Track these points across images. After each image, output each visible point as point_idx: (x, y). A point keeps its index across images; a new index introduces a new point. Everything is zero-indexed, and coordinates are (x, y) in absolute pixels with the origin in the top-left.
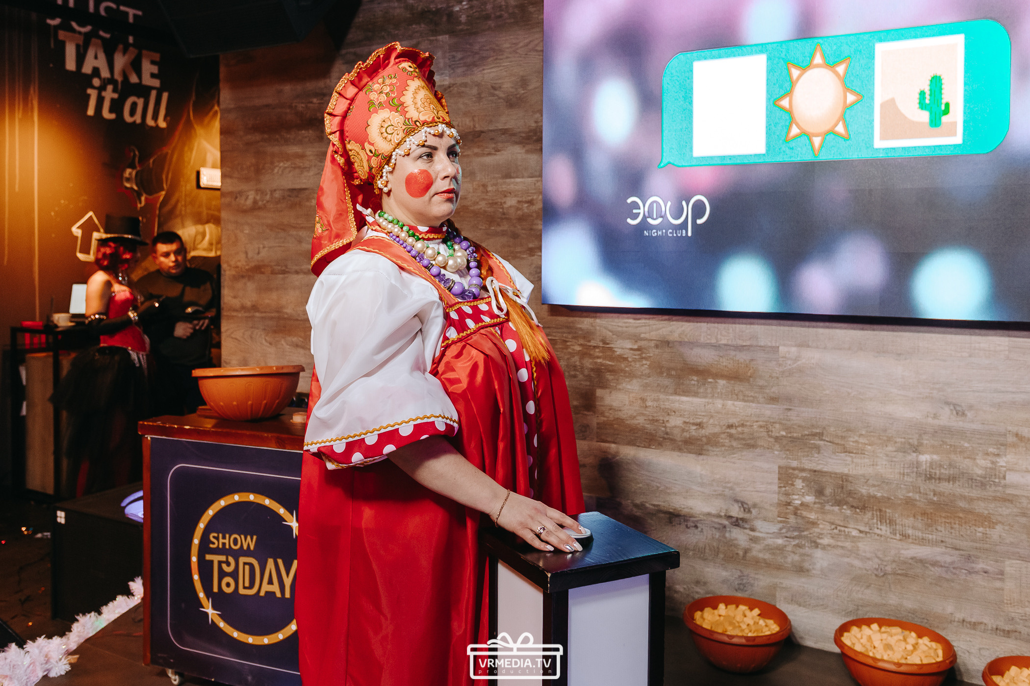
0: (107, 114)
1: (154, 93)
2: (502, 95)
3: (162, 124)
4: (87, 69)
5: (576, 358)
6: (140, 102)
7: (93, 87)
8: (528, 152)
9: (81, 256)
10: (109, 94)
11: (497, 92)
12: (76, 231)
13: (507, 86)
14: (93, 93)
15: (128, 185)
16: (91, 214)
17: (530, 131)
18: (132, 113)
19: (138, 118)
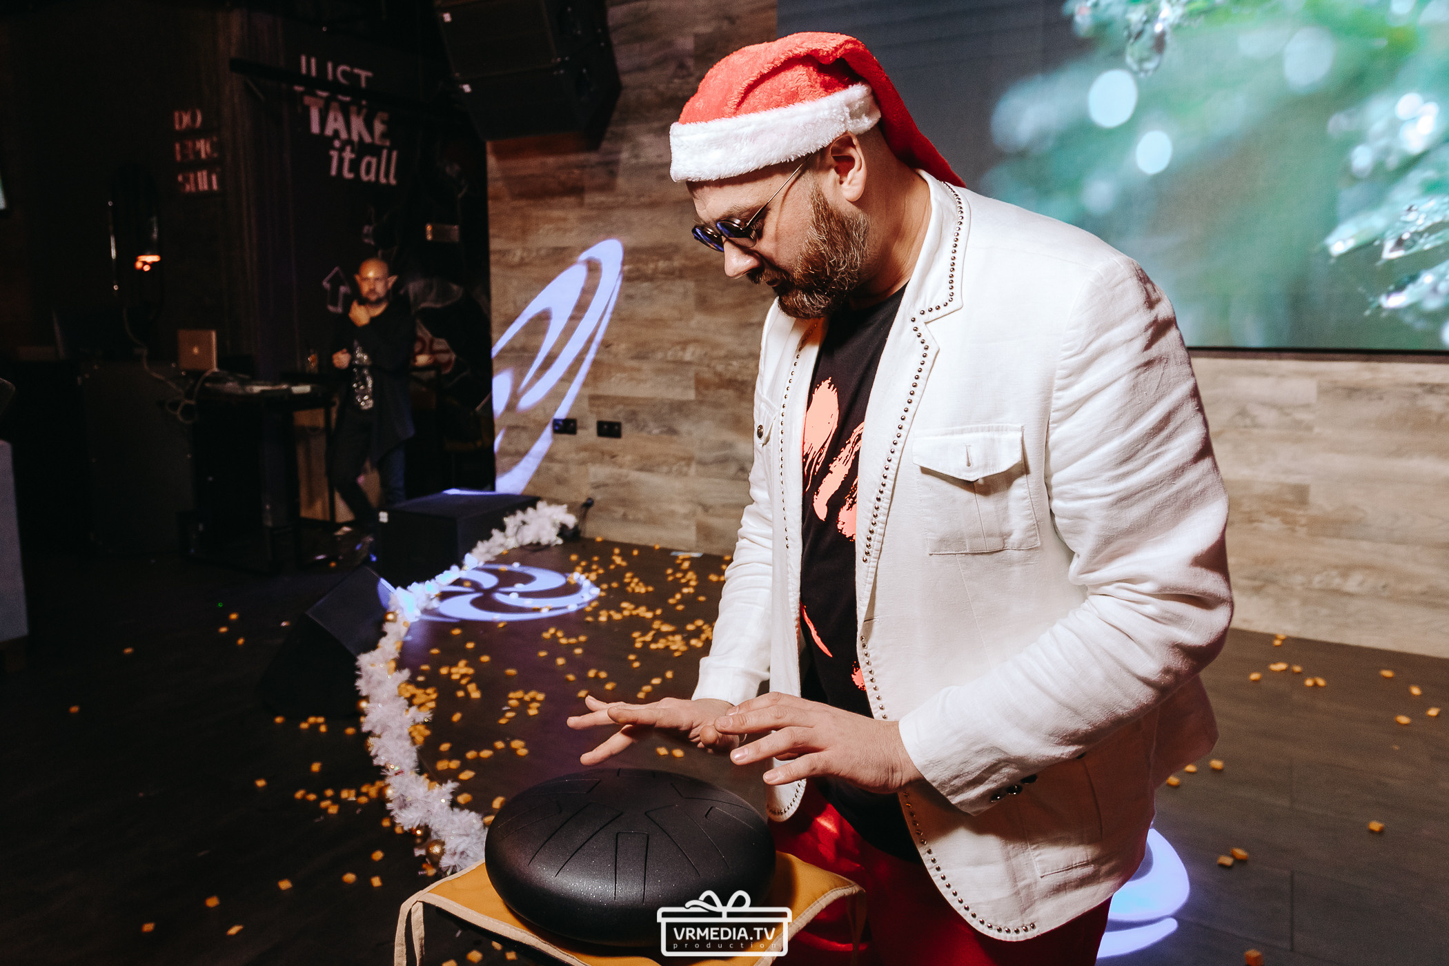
0: (347, 175)
1: (385, 152)
3: (393, 181)
4: (329, 132)
6: (374, 161)
7: (334, 149)
9: (331, 308)
10: (348, 155)
12: (326, 284)
14: (334, 154)
15: (366, 241)
16: (336, 269)
18: (368, 172)
19: (372, 177)
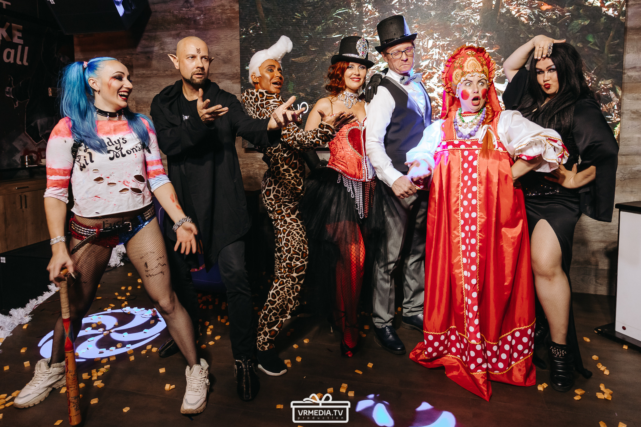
1: (20, 47)
2: (221, 58)
3: (27, 63)
5: (257, 170)
6: (13, 51)
8: (233, 83)
11: (218, 57)
13: (223, 54)
17: (234, 74)
19: (11, 60)
